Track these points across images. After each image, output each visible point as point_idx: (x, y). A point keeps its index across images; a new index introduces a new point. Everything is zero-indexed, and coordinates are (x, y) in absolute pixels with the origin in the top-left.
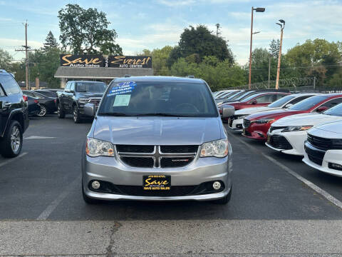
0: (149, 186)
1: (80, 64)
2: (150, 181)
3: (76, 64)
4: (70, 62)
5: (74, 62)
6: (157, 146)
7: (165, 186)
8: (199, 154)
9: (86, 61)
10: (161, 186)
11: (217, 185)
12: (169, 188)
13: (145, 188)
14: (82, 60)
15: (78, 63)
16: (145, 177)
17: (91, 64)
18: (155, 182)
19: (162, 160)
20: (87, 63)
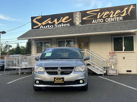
0: (56, 82)
1: (50, 24)
2: (57, 80)
3: (45, 25)
4: (40, 24)
5: (44, 23)
6: (59, 67)
7: (62, 81)
8: (74, 70)
9: (56, 20)
10: (60, 81)
11: (81, 81)
12: (63, 82)
13: (55, 82)
14: (52, 20)
15: (48, 24)
16: (55, 78)
17: (60, 23)
18: (58, 80)
19: (61, 72)
20: (56, 23)
